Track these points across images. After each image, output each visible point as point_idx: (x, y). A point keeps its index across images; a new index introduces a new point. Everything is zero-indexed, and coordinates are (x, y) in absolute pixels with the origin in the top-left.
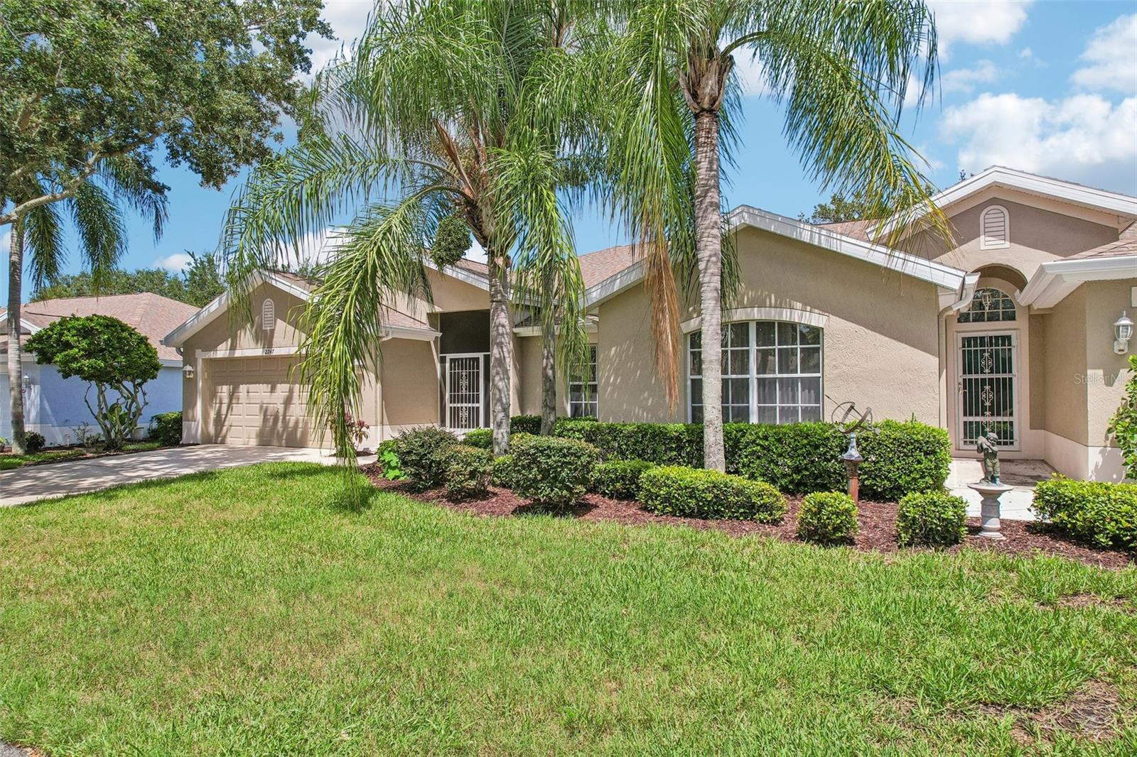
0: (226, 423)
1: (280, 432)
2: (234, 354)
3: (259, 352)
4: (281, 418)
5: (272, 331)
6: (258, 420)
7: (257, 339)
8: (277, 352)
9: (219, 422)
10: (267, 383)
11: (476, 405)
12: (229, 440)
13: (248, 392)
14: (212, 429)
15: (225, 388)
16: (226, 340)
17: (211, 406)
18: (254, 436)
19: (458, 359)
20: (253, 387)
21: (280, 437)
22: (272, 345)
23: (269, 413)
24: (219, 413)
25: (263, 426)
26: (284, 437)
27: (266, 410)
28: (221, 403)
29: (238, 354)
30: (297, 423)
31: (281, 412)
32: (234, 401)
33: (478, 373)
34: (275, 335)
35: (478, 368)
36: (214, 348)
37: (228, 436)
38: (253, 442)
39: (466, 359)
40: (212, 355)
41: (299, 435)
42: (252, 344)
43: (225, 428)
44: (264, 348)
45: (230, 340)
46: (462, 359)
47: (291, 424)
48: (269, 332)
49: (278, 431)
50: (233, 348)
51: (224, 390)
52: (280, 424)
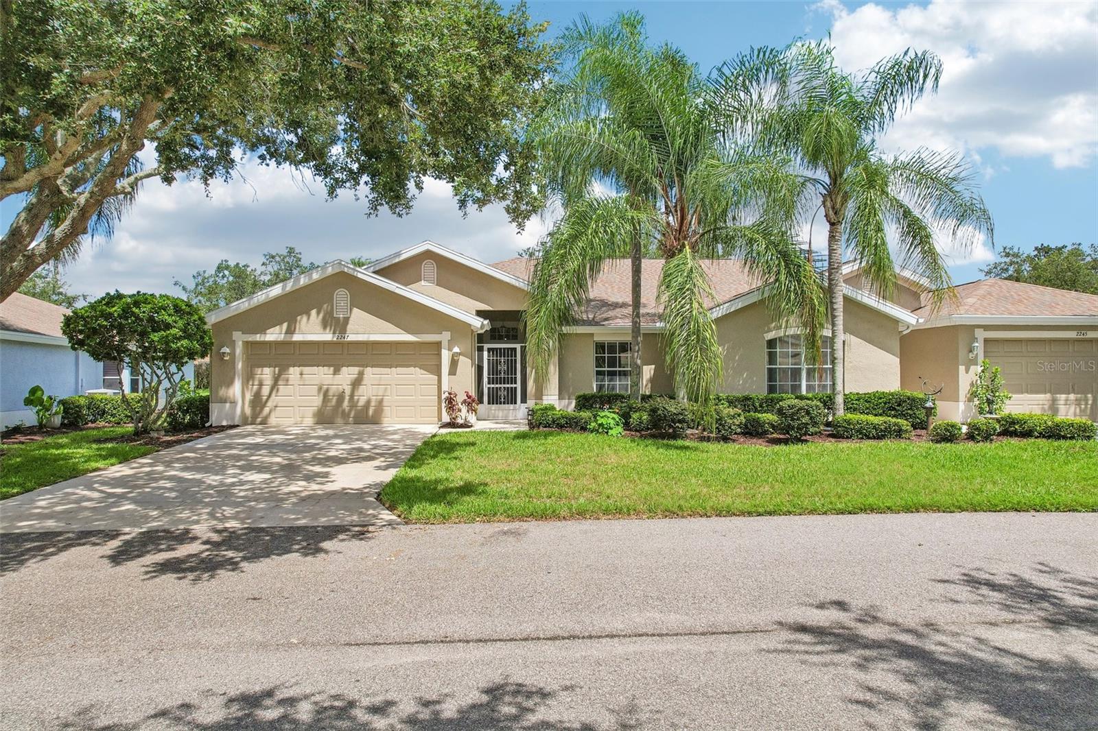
0: (270, 404)
1: (347, 410)
2: (292, 337)
3: (328, 336)
4: (347, 398)
5: (347, 320)
6: (317, 401)
7: (325, 325)
8: (351, 337)
9: (258, 402)
10: (329, 366)
11: (514, 386)
12: (273, 420)
13: (301, 374)
14: (248, 411)
15: (267, 370)
16: (281, 323)
17: (247, 388)
18: (311, 415)
19: (496, 349)
20: (306, 370)
21: (345, 415)
22: (346, 331)
23: (331, 393)
24: (257, 395)
25: (322, 406)
26: (352, 416)
27: (327, 390)
28: (261, 385)
29: (297, 337)
30: (368, 402)
31: (348, 392)
32: (280, 382)
33: (515, 360)
34: (350, 322)
35: (515, 356)
36: (263, 331)
37: (273, 415)
38: (309, 421)
39: (504, 349)
40: (258, 338)
41: (371, 412)
42: (319, 328)
43: (266, 410)
44: (334, 333)
45: (285, 325)
46: (500, 349)
47: (362, 403)
48: (341, 319)
49: (343, 411)
50: (290, 331)
51: (266, 374)
52: (346, 403)
